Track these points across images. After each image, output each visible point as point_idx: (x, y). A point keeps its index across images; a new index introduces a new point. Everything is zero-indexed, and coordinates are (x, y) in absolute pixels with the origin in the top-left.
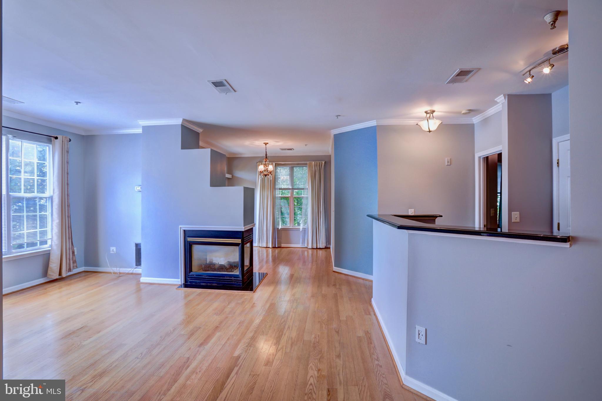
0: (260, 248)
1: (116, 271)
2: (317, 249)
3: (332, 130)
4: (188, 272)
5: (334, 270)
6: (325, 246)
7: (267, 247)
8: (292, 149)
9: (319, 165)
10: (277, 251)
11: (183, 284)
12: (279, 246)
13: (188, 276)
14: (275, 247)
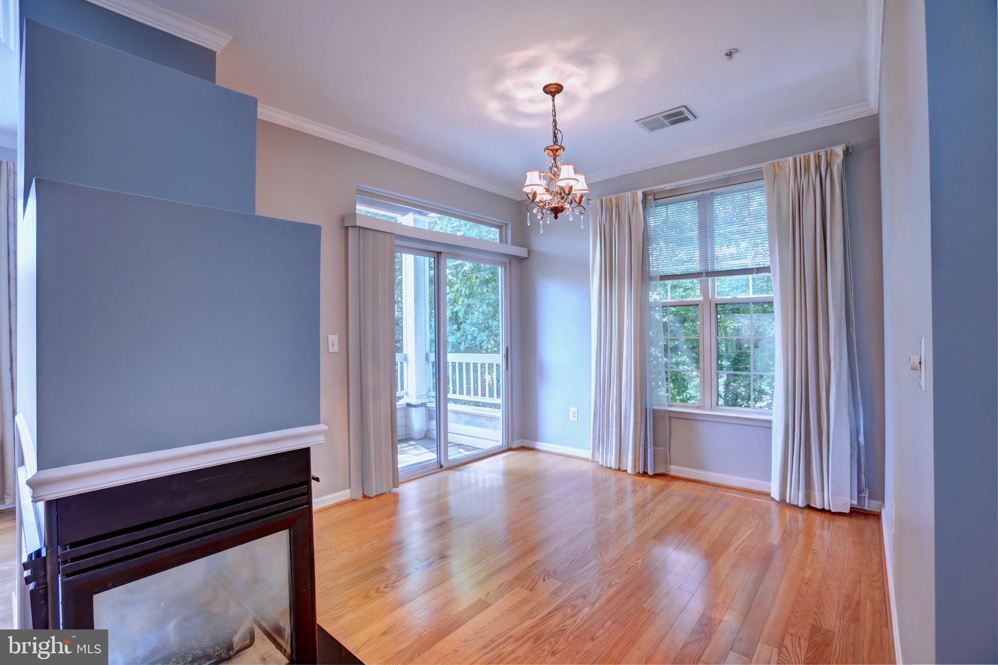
0: (601, 468)
2: (812, 514)
6: (852, 506)
7: (619, 470)
8: (687, 113)
12: (657, 472)
14: (645, 474)
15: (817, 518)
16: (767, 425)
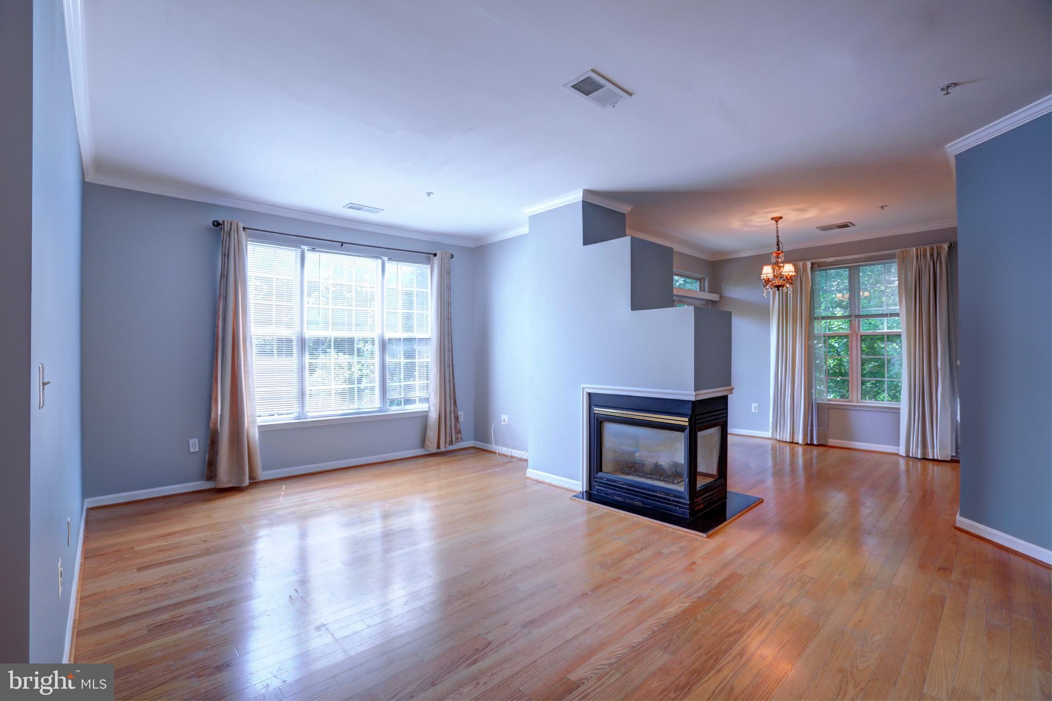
0: (778, 442)
1: (506, 453)
2: (927, 462)
3: (947, 146)
4: (595, 471)
5: (958, 525)
6: (952, 456)
7: (792, 442)
8: (849, 225)
9: (932, 255)
10: (815, 452)
11: (586, 491)
12: (820, 443)
13: (594, 478)
14: (812, 444)
15: (930, 465)
16: (897, 411)
